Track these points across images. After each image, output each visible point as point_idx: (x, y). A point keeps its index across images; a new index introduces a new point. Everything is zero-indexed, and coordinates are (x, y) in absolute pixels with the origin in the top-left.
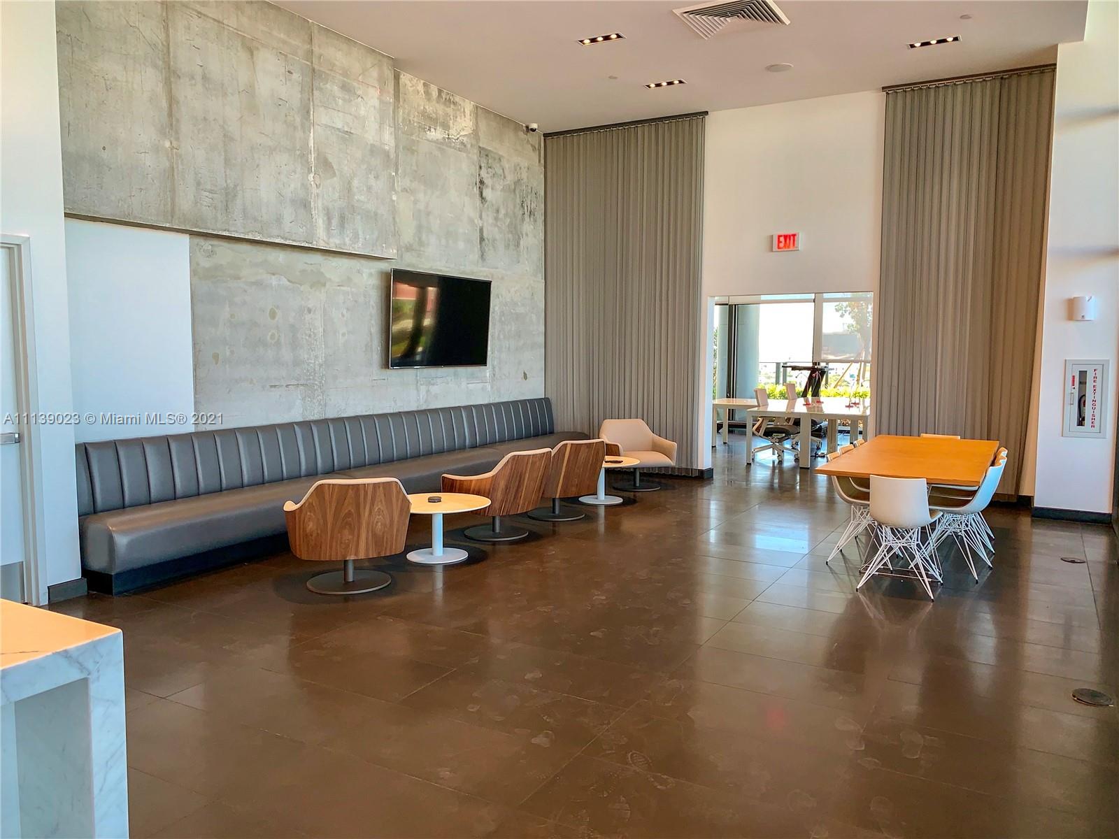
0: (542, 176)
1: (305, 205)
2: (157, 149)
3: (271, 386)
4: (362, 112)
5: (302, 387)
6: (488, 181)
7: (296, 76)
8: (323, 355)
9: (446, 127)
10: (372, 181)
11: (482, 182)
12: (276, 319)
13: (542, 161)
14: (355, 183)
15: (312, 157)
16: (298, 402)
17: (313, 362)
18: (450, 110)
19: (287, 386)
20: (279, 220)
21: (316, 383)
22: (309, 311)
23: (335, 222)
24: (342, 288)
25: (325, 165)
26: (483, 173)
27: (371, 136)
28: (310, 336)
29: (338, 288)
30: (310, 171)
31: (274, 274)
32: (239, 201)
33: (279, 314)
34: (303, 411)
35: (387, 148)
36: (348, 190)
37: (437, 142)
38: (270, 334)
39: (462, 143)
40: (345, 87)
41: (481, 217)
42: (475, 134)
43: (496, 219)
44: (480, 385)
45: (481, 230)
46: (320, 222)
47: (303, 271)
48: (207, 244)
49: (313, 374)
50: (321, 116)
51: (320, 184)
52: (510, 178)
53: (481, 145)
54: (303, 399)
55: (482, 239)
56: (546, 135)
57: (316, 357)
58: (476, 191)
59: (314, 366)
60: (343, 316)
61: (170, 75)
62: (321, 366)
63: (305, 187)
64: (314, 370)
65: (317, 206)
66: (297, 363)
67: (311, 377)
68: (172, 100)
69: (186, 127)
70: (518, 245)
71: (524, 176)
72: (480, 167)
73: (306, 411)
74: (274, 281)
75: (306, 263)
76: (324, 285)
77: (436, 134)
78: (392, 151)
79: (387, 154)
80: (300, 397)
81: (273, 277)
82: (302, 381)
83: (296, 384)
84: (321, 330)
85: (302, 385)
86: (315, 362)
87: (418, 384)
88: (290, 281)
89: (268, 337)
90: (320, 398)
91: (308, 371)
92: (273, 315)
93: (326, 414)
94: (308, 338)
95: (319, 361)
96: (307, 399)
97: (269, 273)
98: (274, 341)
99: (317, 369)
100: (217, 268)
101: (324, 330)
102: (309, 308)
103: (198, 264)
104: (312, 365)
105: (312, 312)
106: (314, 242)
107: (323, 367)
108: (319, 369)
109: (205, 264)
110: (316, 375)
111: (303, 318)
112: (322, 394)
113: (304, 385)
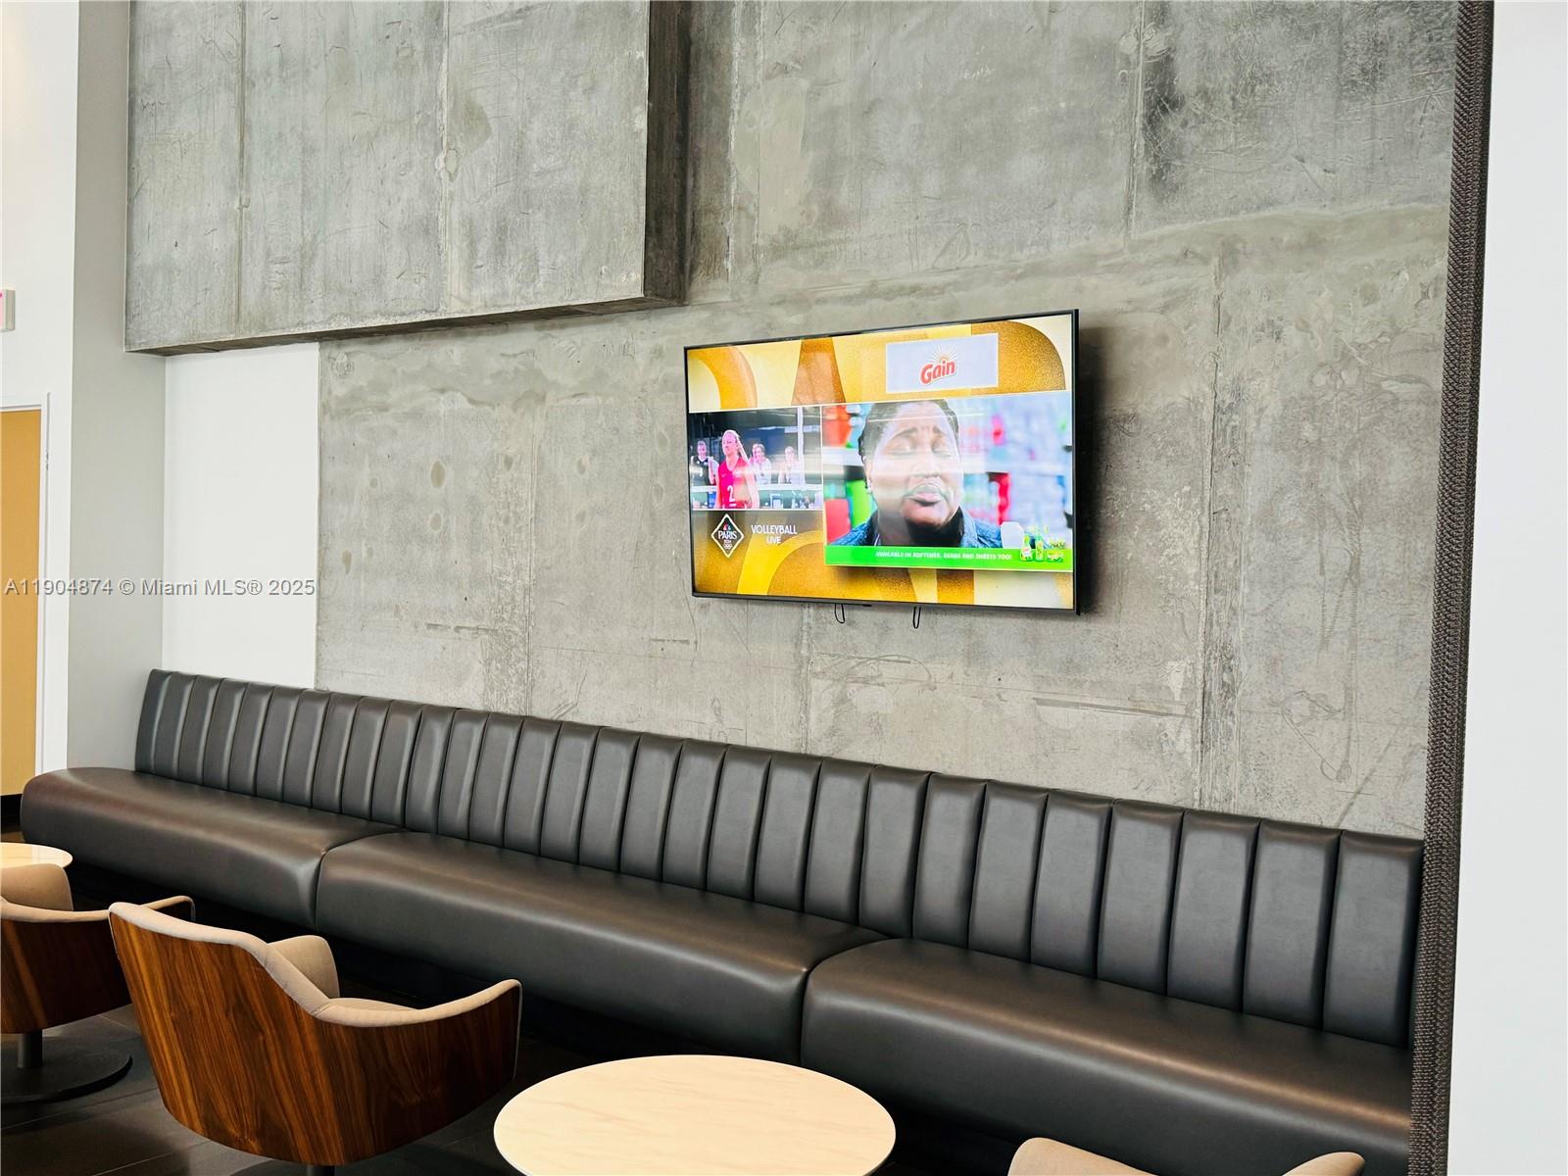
2: (225, 220)
3: (430, 626)
5: (487, 637)
8: (533, 565)
12: (443, 487)
16: (477, 667)
17: (510, 579)
19: (458, 629)
21: (517, 629)
22: (508, 462)
24: (583, 400)
25: (470, 119)
28: (507, 521)
29: (574, 401)
30: (438, 148)
31: (442, 391)
33: (451, 474)
34: (485, 690)
38: (431, 516)
46: (454, 256)
47: (498, 375)
49: (509, 608)
51: (456, 171)
54: (487, 663)
57: (518, 569)
59: (514, 589)
60: (582, 469)
61: (244, 88)
62: (527, 590)
64: (513, 601)
66: (480, 580)
67: (505, 616)
73: (492, 689)
74: (443, 406)
75: (503, 355)
76: (542, 399)
80: (480, 658)
81: (442, 398)
82: (485, 623)
83: (474, 626)
84: (531, 506)
85: (486, 630)
86: (514, 581)
87: (803, 670)
88: (471, 401)
89: (429, 523)
90: (523, 665)
91: (499, 599)
92: (438, 476)
93: (531, 707)
94: (501, 524)
95: (526, 579)
96: (494, 662)
97: (433, 390)
98: (439, 531)
99: (518, 598)
100: (354, 396)
101: (537, 505)
102: (506, 456)
103: (330, 393)
104: (508, 588)
105: (514, 465)
106: (442, 307)
107: (532, 594)
108: (524, 598)
109: (340, 390)
110: (517, 611)
111: (494, 480)
112: (528, 653)
113: (490, 631)
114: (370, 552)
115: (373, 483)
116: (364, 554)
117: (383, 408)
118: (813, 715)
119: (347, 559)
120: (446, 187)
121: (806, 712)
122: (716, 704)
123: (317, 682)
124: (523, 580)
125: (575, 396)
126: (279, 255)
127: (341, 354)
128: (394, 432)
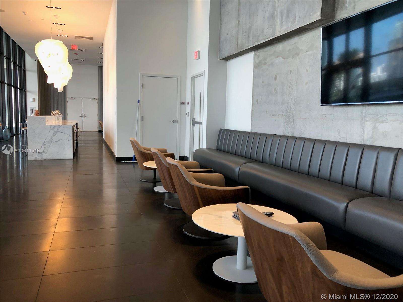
2: (236, 26)
3: (273, 115)
5: (284, 117)
8: (295, 97)
12: (277, 81)
16: (282, 124)
17: (290, 102)
19: (279, 115)
21: (291, 114)
22: (291, 72)
24: (308, 53)
28: (290, 87)
29: (306, 53)
31: (277, 57)
33: (278, 77)
34: (284, 130)
38: (274, 88)
47: (289, 50)
49: (290, 109)
54: (285, 123)
57: (292, 99)
59: (291, 104)
60: (307, 71)
62: (294, 104)
64: (291, 107)
66: (283, 103)
67: (289, 111)
68: (239, 4)
74: (277, 61)
76: (298, 54)
80: (283, 122)
81: (277, 59)
82: (285, 113)
83: (282, 114)
84: (295, 82)
85: (284, 115)
86: (291, 102)
87: (363, 120)
88: (283, 58)
89: (273, 90)
90: (292, 123)
91: (288, 107)
92: (276, 78)
93: (294, 133)
94: (289, 88)
96: (286, 123)
97: (275, 57)
98: (275, 92)
99: (292, 106)
100: (260, 62)
101: (297, 82)
102: (290, 71)
103: (255, 62)
104: (289, 104)
105: (292, 73)
106: (275, 35)
107: (295, 105)
108: (293, 106)
109: (257, 61)
110: (291, 110)
111: (287, 77)
112: (294, 120)
113: (285, 115)
114: (262, 99)
115: (263, 82)
116: (261, 99)
117: (265, 64)
118: (366, 133)
119: (257, 101)
120: (277, 4)
121: (364, 132)
122: (339, 131)
123: (251, 130)
124: (293, 102)
125: (306, 52)
126: (245, 31)
127: (258, 53)
128: (267, 69)
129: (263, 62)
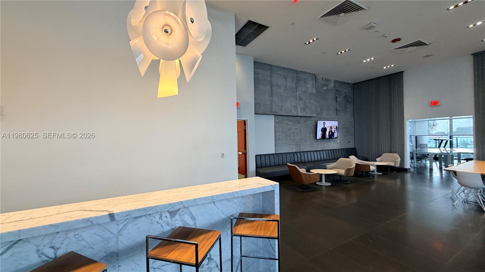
0: (353, 94)
1: (296, 107)
2: (269, 100)
3: (290, 145)
4: (308, 86)
6: (338, 97)
7: (295, 82)
9: (327, 86)
10: (310, 101)
11: (336, 97)
13: (352, 90)
14: (307, 101)
15: (298, 97)
18: (328, 83)
20: (291, 111)
21: (298, 144)
23: (302, 110)
25: (301, 99)
26: (337, 95)
27: (310, 91)
30: (297, 100)
32: (283, 108)
33: (291, 130)
34: (296, 150)
35: (313, 93)
36: (305, 103)
37: (325, 90)
39: (331, 89)
40: (304, 82)
41: (336, 105)
42: (335, 87)
43: (340, 105)
44: (337, 144)
45: (336, 108)
46: (299, 110)
48: (277, 117)
50: (300, 89)
52: (344, 95)
53: (336, 89)
54: (296, 148)
55: (337, 110)
56: (353, 84)
58: (335, 99)
61: (272, 86)
63: (296, 103)
65: (299, 107)
66: (295, 139)
68: (272, 90)
69: (274, 95)
70: (346, 110)
71: (348, 94)
72: (336, 94)
74: (290, 123)
75: (296, 119)
76: (300, 123)
77: (325, 88)
78: (315, 93)
79: (314, 94)
83: (294, 144)
87: (321, 144)
88: (293, 123)
93: (300, 151)
94: (296, 134)
95: (299, 139)
97: (289, 121)
98: (290, 135)
100: (279, 121)
101: (300, 133)
104: (297, 140)
109: (277, 121)
110: (298, 142)
112: (300, 146)
113: (296, 144)
114: (282, 138)
117: (283, 123)
119: (279, 139)
120: (298, 104)
121: (321, 147)
123: (275, 152)
126: (278, 106)
129: (282, 122)
